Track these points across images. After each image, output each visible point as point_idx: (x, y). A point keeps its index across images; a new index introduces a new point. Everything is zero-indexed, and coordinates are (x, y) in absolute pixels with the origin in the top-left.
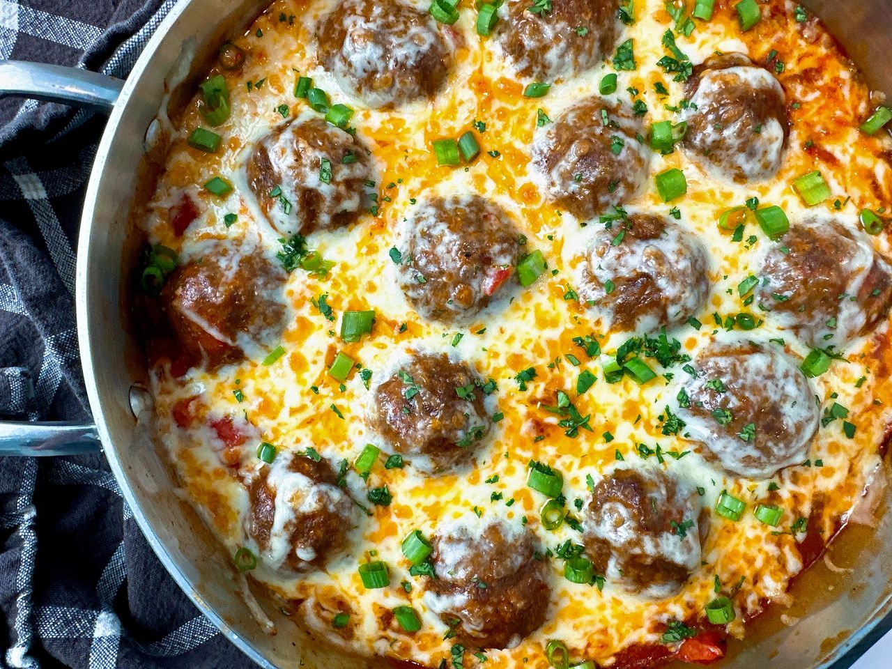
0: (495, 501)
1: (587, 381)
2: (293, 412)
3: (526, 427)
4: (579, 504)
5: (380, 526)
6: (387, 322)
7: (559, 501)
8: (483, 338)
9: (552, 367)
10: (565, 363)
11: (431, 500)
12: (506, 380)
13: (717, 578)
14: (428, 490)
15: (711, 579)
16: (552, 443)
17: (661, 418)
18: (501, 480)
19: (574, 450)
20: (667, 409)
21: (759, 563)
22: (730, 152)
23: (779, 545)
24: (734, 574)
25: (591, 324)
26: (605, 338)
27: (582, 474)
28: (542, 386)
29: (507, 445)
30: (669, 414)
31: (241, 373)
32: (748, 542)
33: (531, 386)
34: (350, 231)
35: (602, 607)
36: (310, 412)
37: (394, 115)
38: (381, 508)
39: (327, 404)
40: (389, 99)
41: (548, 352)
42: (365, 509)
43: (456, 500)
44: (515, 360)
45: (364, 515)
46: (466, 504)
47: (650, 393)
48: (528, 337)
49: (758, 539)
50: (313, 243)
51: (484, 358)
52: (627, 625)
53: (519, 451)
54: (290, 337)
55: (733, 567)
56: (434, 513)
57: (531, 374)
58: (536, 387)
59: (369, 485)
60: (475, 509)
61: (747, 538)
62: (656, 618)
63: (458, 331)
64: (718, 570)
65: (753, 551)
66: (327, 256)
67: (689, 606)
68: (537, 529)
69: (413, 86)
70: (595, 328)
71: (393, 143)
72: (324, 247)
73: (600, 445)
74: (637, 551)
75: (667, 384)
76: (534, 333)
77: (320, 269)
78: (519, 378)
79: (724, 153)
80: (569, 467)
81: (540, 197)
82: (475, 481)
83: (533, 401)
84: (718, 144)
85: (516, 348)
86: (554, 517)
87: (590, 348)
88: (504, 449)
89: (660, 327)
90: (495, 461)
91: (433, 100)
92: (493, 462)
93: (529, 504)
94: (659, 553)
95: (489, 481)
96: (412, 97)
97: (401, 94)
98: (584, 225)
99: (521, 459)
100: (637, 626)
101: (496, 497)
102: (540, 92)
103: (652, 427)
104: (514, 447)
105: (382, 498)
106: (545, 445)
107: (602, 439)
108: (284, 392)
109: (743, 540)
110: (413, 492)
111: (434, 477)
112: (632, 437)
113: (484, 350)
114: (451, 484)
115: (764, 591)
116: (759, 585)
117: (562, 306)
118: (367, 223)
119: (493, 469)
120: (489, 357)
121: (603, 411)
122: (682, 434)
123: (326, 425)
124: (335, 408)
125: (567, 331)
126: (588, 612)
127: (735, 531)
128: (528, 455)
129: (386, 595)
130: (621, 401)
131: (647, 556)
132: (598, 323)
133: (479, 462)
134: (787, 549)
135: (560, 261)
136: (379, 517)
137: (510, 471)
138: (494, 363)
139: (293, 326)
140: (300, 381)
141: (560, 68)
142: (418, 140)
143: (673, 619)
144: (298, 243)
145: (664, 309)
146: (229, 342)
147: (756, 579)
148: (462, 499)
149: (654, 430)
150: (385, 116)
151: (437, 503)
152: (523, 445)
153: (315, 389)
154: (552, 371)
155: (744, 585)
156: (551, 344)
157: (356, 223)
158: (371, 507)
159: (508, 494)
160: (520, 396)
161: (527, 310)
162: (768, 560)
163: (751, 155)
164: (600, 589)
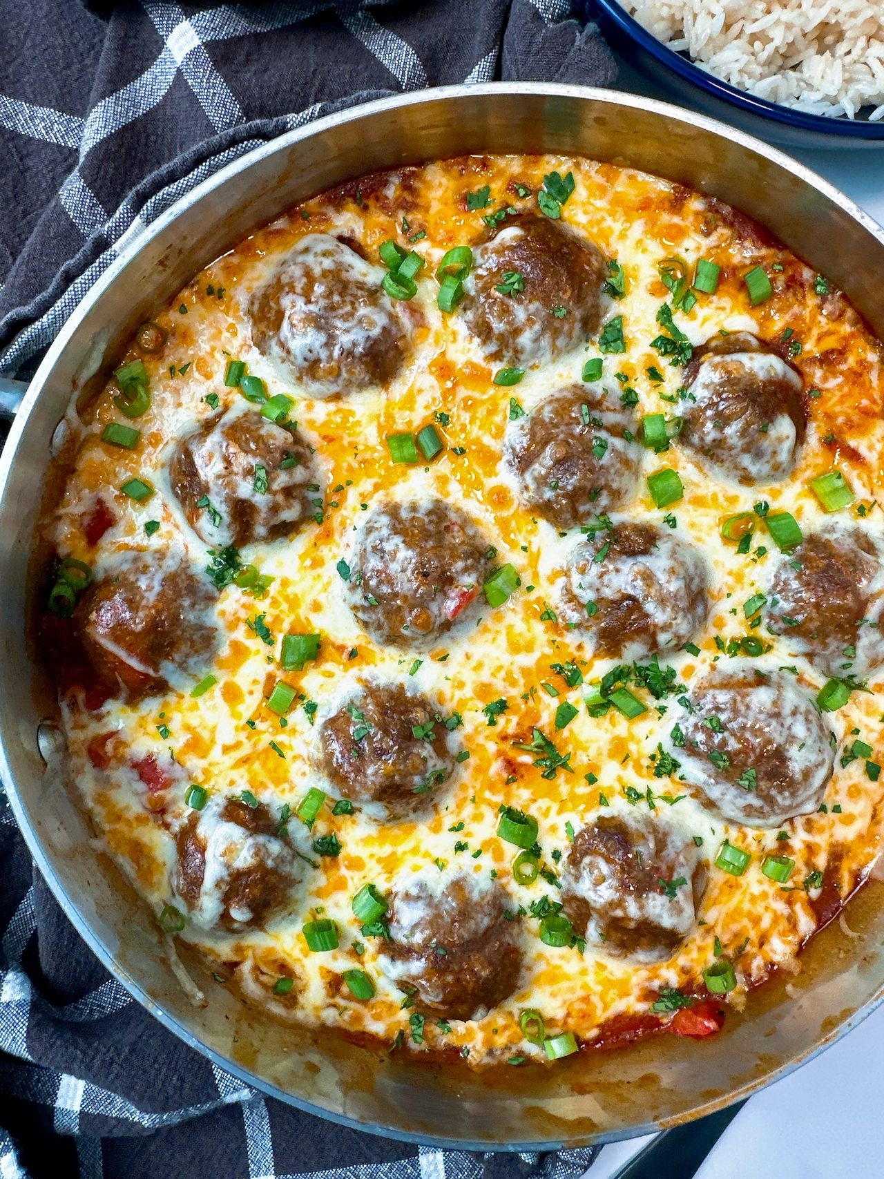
0: (459, 852)
1: (566, 715)
2: (226, 749)
3: (496, 767)
4: (556, 855)
5: (328, 880)
6: (333, 645)
7: (534, 852)
8: (446, 666)
9: (525, 698)
10: (541, 693)
11: (386, 850)
12: (473, 713)
13: (717, 939)
14: (382, 839)
15: (710, 941)
16: (527, 786)
17: (653, 758)
18: (467, 828)
19: (552, 794)
20: (660, 747)
21: (766, 922)
22: (733, 453)
23: (789, 902)
24: (736, 935)
25: (572, 649)
26: (588, 665)
27: (561, 821)
28: (515, 719)
29: (474, 787)
30: (662, 753)
31: (166, 705)
32: (753, 899)
33: (501, 720)
34: (291, 541)
35: (584, 972)
36: (246, 750)
37: (341, 405)
38: (328, 859)
39: (265, 740)
40: (334, 389)
41: (522, 681)
42: (309, 861)
43: (415, 851)
44: (484, 690)
45: (308, 867)
46: (426, 855)
47: (642, 728)
48: (497, 663)
49: (764, 895)
50: (248, 556)
51: (447, 688)
52: (612, 993)
53: (487, 794)
54: (222, 665)
55: (735, 927)
56: (390, 865)
57: (502, 707)
58: (508, 721)
59: (314, 834)
60: (437, 861)
61: (752, 894)
62: (647, 984)
63: (418, 657)
64: (718, 931)
65: (759, 909)
66: (264, 570)
67: (685, 971)
68: (508, 883)
69: (362, 376)
70: (577, 654)
71: (341, 438)
72: (260, 560)
73: (583, 789)
74: (619, 913)
75: (660, 718)
76: (506, 659)
77: (257, 585)
78: (488, 710)
79: (725, 452)
80: (546, 813)
81: (512, 500)
82: (436, 829)
83: (505, 738)
84: (719, 443)
85: (485, 676)
86: (527, 870)
87: (570, 677)
88: (471, 792)
89: (650, 654)
90: (460, 806)
91: (387, 390)
92: (457, 806)
93: (499, 855)
94: (643, 915)
95: (453, 829)
96: (361, 387)
97: (349, 384)
98: (564, 534)
99: (490, 804)
100: (624, 994)
101: (460, 847)
102: (511, 379)
103: (642, 767)
104: (482, 790)
105: (329, 848)
106: (518, 788)
107: (584, 781)
108: (215, 727)
109: (748, 897)
110: (366, 841)
111: (389, 825)
112: (620, 779)
113: (447, 679)
114: (409, 832)
115: (771, 954)
116: (766, 948)
117: (539, 628)
118: (309, 534)
119: (457, 816)
120: (453, 687)
121: (586, 749)
122: (676, 776)
123: (264, 765)
124: (274, 746)
125: (544, 656)
126: (567, 977)
127: (738, 886)
128: (498, 799)
129: (335, 958)
130: (608, 736)
131: (631, 919)
132: (580, 647)
133: (442, 807)
134: (798, 907)
135: (536, 575)
136: (326, 869)
137: (478, 817)
138: (458, 694)
139: (225, 651)
140: (235, 715)
141: (535, 353)
142: (370, 435)
143: (666, 986)
144: (230, 557)
145: (653, 636)
146: (151, 672)
147: (763, 941)
148: (423, 849)
149: (644, 771)
150: (332, 407)
151: (393, 854)
152: (491, 787)
153: (251, 723)
154: (526, 702)
155: (748, 948)
156: (526, 672)
157: (298, 532)
158: (318, 859)
159: (474, 844)
160: (489, 731)
161: (498, 632)
162: (776, 920)
163: (758, 455)
164: (581, 951)
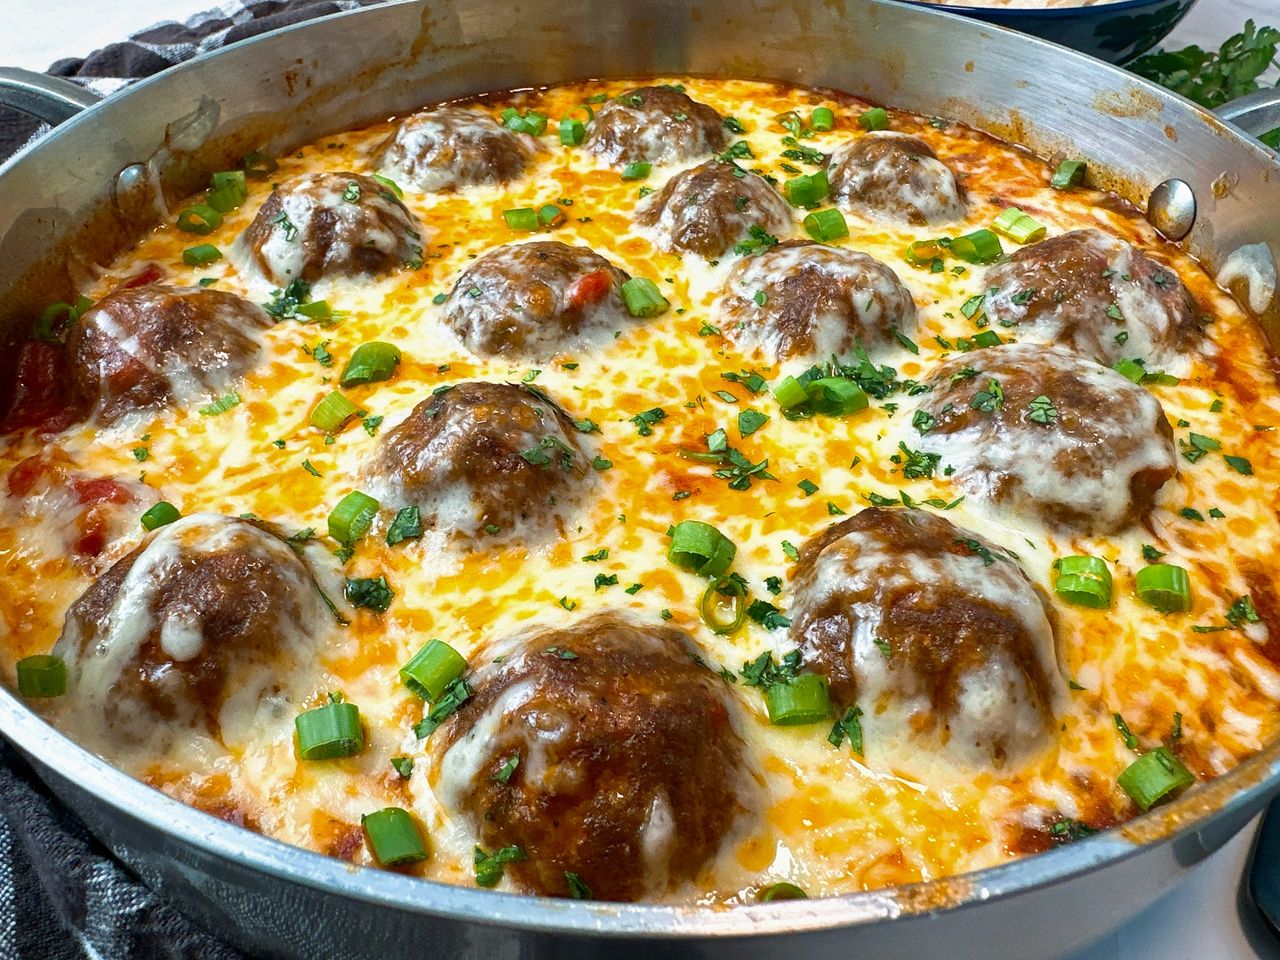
0: (604, 587)
1: (754, 422)
2: (231, 473)
3: (655, 483)
4: (774, 585)
5: (361, 646)
6: (418, 365)
7: (731, 587)
8: (574, 377)
9: (691, 407)
10: (712, 401)
11: (475, 595)
12: (615, 424)
13: (1119, 719)
14: (465, 580)
15: (1106, 724)
16: (708, 501)
17: (896, 459)
18: (612, 559)
19: (751, 509)
20: (903, 446)
21: (1197, 685)
22: (891, 186)
23: (1222, 650)
24: (1154, 713)
25: (748, 357)
26: (774, 372)
27: (774, 542)
28: (678, 430)
29: (622, 505)
30: (907, 452)
31: (157, 426)
32: (1151, 648)
33: (659, 432)
34: (379, 281)
35: (875, 797)
36: (265, 471)
37: (455, 197)
38: (367, 615)
39: (295, 461)
40: (449, 177)
41: (683, 392)
42: (332, 607)
43: (524, 594)
44: (629, 401)
45: (328, 616)
46: (544, 596)
47: (867, 430)
48: (647, 375)
49: (1169, 641)
50: (319, 293)
51: (576, 398)
53: (646, 515)
54: (255, 383)
55: (1144, 698)
56: (479, 616)
57: (659, 416)
58: (669, 432)
59: (350, 571)
60: (563, 602)
61: (1145, 640)
62: (1015, 817)
63: (536, 368)
64: (1114, 704)
65: (1172, 664)
66: (337, 307)
67: (1081, 785)
68: (695, 630)
69: (479, 161)
70: (754, 363)
71: (452, 217)
72: (335, 297)
73: (797, 501)
74: (899, 581)
75: (890, 416)
76: (659, 372)
77: (323, 316)
78: (637, 420)
79: (883, 192)
80: (746, 534)
81: (650, 249)
82: (562, 558)
83: (664, 449)
84: (870, 185)
85: (630, 387)
86: (728, 615)
87: (752, 383)
88: (619, 511)
89: (853, 336)
90: (602, 528)
91: (506, 186)
92: (597, 528)
93: (674, 591)
94: (944, 578)
95: (591, 558)
96: (478, 178)
97: (464, 173)
98: (715, 263)
99: (652, 527)
101: (604, 581)
102: (642, 174)
103: (885, 473)
104: (636, 510)
105: (372, 597)
106: (694, 504)
107: (800, 492)
108: (223, 449)
109: (1141, 646)
110: (442, 584)
111: (481, 546)
112: (852, 486)
113: (576, 388)
114: (513, 569)
115: (1239, 739)
116: (1221, 729)
117: (698, 344)
118: (402, 277)
119: (598, 540)
120: (584, 396)
121: (792, 457)
122: (939, 474)
123: (286, 490)
124: (307, 465)
125: (709, 369)
126: (842, 812)
127: (1116, 629)
128: (664, 520)
129: (352, 792)
130: (821, 441)
131: (922, 587)
132: (757, 354)
133: (570, 528)
134: (1241, 656)
135: (688, 301)
136: (361, 630)
137: (633, 543)
138: (592, 403)
139: (264, 371)
140: (255, 434)
141: (660, 150)
142: (486, 214)
143: (1053, 818)
144: (298, 291)
145: (845, 299)
146: (151, 365)
147: (1209, 721)
148: (537, 588)
149: (889, 476)
150: (444, 198)
151: (485, 602)
152: (651, 503)
153: (281, 443)
154: (693, 412)
155: (1187, 732)
156: (687, 381)
157: (389, 274)
158: (349, 610)
159: (627, 578)
160: (642, 441)
161: (644, 348)
162: (1213, 679)
163: (918, 186)
164: (859, 751)
